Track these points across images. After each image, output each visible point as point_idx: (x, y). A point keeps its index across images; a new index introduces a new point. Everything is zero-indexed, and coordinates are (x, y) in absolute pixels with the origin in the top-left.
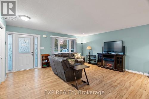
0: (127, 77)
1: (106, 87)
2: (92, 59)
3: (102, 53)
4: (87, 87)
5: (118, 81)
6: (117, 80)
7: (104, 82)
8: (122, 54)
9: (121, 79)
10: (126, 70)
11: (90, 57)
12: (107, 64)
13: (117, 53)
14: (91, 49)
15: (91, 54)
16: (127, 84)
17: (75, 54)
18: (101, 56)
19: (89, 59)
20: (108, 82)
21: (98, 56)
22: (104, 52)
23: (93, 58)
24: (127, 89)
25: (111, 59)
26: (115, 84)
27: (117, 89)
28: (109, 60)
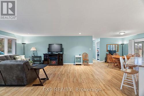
0: (66, 67)
1: (59, 76)
2: (37, 60)
3: (47, 53)
4: (47, 81)
5: (64, 71)
6: (62, 70)
7: (56, 74)
8: (62, 53)
9: (64, 69)
10: (64, 64)
11: (34, 58)
12: (52, 62)
13: (59, 53)
14: (36, 50)
15: (35, 55)
16: (68, 71)
18: (47, 56)
19: (34, 60)
20: (59, 73)
21: (44, 56)
22: (49, 53)
23: (39, 59)
24: (70, 73)
25: (55, 58)
26: (63, 73)
27: (65, 75)
28: (54, 58)
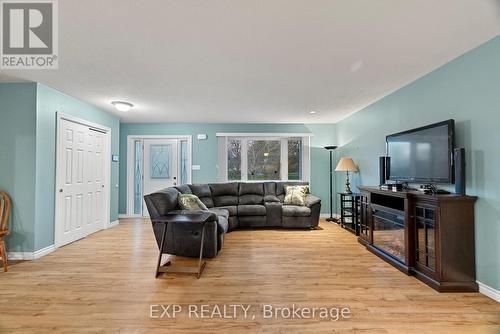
17: (288, 188)
